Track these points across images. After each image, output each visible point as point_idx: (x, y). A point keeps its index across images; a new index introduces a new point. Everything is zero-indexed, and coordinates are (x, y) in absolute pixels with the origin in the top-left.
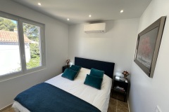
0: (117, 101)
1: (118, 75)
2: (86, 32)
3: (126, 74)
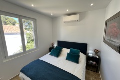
0: (91, 72)
1: (91, 53)
2: (65, 22)
3: (97, 52)
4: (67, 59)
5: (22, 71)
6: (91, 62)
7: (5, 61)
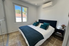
5: (19, 28)
6: (58, 32)
7: (15, 23)
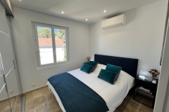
0: (141, 104)
1: (143, 75)
2: (103, 28)
3: (154, 73)
4: (99, 77)
5: (49, 80)
6: (142, 88)
